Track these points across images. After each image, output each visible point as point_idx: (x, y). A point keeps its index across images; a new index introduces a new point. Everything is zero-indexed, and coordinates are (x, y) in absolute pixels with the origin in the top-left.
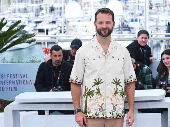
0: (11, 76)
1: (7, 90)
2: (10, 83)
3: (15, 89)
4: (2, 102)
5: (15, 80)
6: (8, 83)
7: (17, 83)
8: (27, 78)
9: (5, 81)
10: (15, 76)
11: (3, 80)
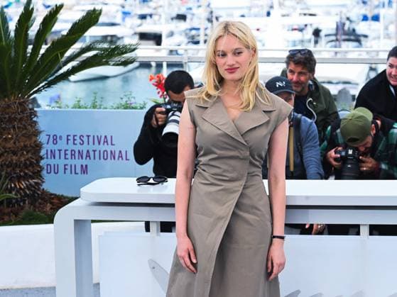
0: (74, 140)
1: (65, 172)
2: (72, 155)
3: (85, 170)
4: (53, 199)
5: (84, 148)
6: (69, 156)
7: (88, 156)
8: (112, 144)
9: (60, 151)
10: (85, 139)
11: (56, 148)
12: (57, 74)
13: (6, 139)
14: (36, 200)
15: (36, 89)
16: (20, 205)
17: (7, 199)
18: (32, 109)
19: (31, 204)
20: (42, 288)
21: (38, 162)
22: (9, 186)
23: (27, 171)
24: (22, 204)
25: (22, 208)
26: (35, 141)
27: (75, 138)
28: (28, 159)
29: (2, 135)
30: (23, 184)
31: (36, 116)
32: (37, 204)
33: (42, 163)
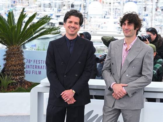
0: (36, 62)
1: (33, 73)
3: (40, 73)
4: (28, 83)
5: (40, 65)
6: (34, 68)
7: (41, 68)
10: (41, 62)
11: (30, 64)
12: (31, 38)
13: (12, 61)
14: (22, 83)
15: (23, 43)
16: (16, 85)
17: (12, 83)
18: (22, 50)
19: (20, 85)
20: (23, 116)
21: (23, 70)
22: (12, 78)
23: (19, 73)
24: (17, 85)
25: (17, 86)
26: (22, 62)
27: (37, 61)
28: (20, 68)
29: (11, 59)
30: (18, 78)
31: (23, 53)
32: (22, 85)
33: (25, 70)
